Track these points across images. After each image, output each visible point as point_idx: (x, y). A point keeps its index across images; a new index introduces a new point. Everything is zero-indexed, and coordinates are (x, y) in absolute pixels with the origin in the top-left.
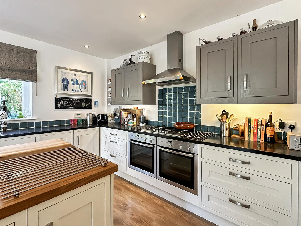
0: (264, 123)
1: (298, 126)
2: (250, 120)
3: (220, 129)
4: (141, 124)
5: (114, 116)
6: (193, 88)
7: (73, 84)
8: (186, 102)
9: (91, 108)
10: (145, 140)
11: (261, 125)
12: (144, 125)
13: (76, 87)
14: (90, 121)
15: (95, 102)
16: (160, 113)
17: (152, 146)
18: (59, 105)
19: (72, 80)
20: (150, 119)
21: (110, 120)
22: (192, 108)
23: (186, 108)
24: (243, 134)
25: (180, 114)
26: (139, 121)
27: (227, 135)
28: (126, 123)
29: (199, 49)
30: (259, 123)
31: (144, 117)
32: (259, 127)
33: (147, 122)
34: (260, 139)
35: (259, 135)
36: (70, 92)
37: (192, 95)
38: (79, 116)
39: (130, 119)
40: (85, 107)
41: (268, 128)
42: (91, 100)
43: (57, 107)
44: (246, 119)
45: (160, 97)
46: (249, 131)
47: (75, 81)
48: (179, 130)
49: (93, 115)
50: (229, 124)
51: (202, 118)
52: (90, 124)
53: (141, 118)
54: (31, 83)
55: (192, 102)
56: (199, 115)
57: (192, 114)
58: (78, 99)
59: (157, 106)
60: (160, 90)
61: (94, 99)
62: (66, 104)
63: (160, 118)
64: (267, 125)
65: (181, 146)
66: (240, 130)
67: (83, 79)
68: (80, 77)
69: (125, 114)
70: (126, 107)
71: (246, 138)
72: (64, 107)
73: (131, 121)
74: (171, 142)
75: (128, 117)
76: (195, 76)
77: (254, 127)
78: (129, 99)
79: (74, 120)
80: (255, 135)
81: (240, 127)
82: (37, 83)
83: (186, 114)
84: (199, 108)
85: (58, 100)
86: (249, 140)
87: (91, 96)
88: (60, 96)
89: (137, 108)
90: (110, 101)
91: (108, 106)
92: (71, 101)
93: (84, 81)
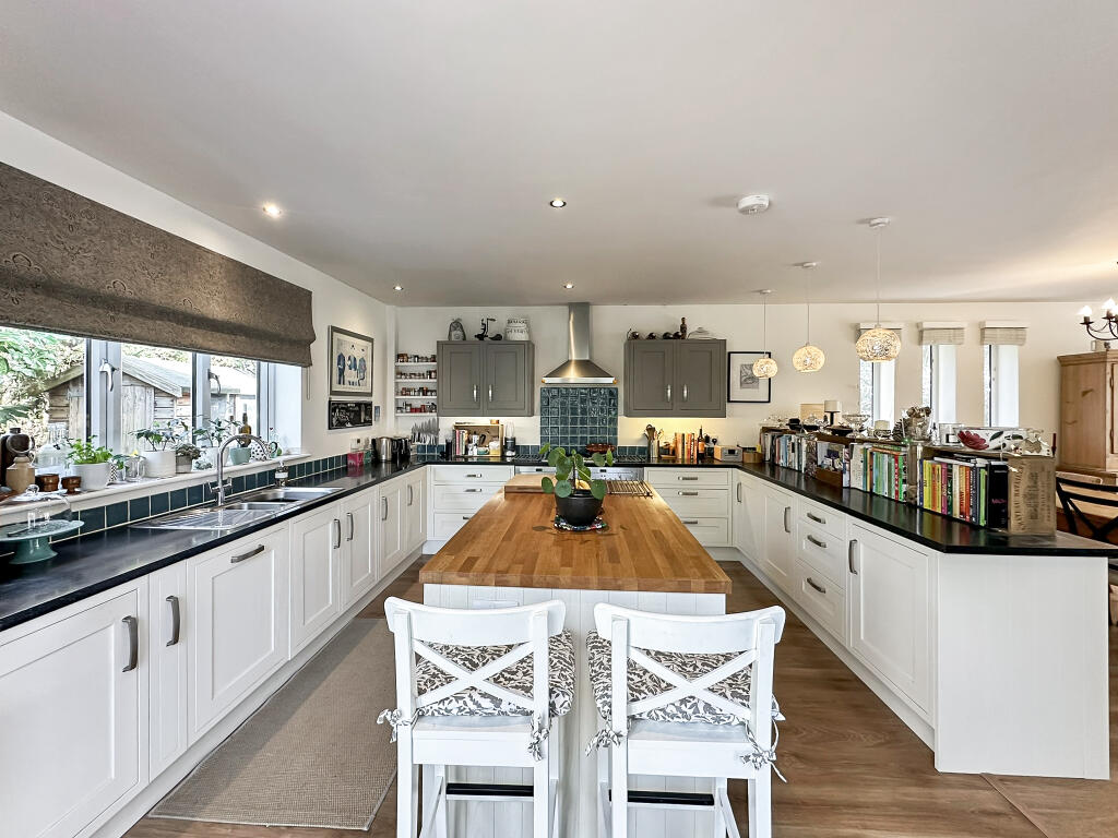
1: (719, 440)
2: (683, 436)
3: (647, 448)
4: (509, 453)
5: (414, 441)
7: (350, 367)
9: (371, 423)
13: (353, 375)
15: (377, 408)
16: (544, 431)
18: (334, 420)
19: (350, 358)
20: (520, 443)
24: (674, 452)
27: (657, 456)
28: (471, 453)
29: (632, 345)
32: (692, 443)
38: (359, 445)
39: (475, 446)
40: (366, 423)
42: (370, 404)
43: (330, 426)
44: (678, 435)
46: (683, 448)
47: (352, 359)
49: (392, 440)
50: (658, 442)
51: (619, 436)
52: (387, 461)
53: (510, 441)
56: (614, 432)
59: (537, 419)
61: (375, 400)
62: (343, 416)
63: (543, 440)
64: (698, 441)
66: (674, 448)
67: (361, 354)
68: (357, 350)
69: (462, 431)
71: (679, 456)
72: (340, 424)
73: (480, 449)
77: (687, 443)
80: (689, 451)
81: (672, 445)
85: (333, 407)
86: (683, 459)
87: (370, 394)
88: (335, 398)
89: (498, 422)
90: (401, 405)
91: (396, 417)
92: (347, 409)
93: (362, 360)
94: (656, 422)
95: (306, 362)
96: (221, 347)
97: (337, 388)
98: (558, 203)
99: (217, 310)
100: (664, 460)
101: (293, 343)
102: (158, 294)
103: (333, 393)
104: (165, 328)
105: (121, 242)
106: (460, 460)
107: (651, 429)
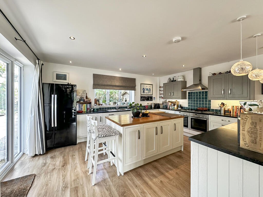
0: (239, 108)
2: (233, 106)
3: (220, 111)
4: (179, 108)
5: (162, 104)
6: (206, 92)
7: (146, 90)
8: (203, 98)
9: (152, 100)
10: (184, 114)
11: (238, 108)
12: (180, 108)
13: (147, 91)
14: (153, 106)
15: (154, 98)
16: (189, 103)
17: (187, 117)
18: (142, 99)
19: (146, 88)
20: (183, 106)
21: (161, 106)
22: (206, 101)
23: (203, 101)
25: (200, 104)
26: (178, 107)
27: (223, 113)
28: (171, 107)
29: (209, 78)
30: (237, 107)
31: (180, 105)
32: (237, 109)
33: (182, 107)
34: (238, 114)
35: (237, 113)
36: (145, 94)
37: (206, 95)
38: (148, 104)
39: (172, 106)
40: (150, 100)
41: (241, 110)
42: (152, 97)
43: (141, 100)
44: (232, 106)
45: (189, 96)
46: (233, 111)
47: (147, 89)
48: (200, 110)
49: (154, 104)
50: (225, 108)
51: (212, 106)
52: (153, 108)
53: (179, 105)
54: (134, 91)
55: (206, 98)
56: (210, 104)
57: (206, 104)
58: (148, 97)
59: (187, 100)
60: (189, 93)
61: (153, 96)
62: (144, 99)
63: (189, 106)
64: (241, 109)
65: (201, 116)
66: (230, 111)
67: (149, 88)
68: (148, 87)
69: (170, 103)
70: (170, 100)
71: (232, 114)
72: (143, 100)
73: (173, 107)
74: (197, 115)
75: (171, 105)
76: (207, 86)
77: (235, 109)
78: (173, 97)
79: (147, 106)
80: (236, 112)
81: (230, 110)
82: (136, 91)
83: (203, 104)
84: (210, 101)
85: (141, 97)
86: (233, 115)
87: (152, 95)
88: (142, 96)
89: (177, 101)
90: (160, 97)
91: (159, 99)
92: (145, 98)
93: (150, 89)
94: (224, 101)
95: (135, 90)
96: (118, 89)
97: (142, 94)
98: (144, 56)
99: (117, 84)
100: (227, 115)
101: (132, 87)
102: (109, 83)
103: (141, 95)
104: (111, 87)
105: (105, 78)
106: (168, 109)
107: (223, 104)
